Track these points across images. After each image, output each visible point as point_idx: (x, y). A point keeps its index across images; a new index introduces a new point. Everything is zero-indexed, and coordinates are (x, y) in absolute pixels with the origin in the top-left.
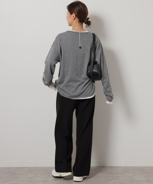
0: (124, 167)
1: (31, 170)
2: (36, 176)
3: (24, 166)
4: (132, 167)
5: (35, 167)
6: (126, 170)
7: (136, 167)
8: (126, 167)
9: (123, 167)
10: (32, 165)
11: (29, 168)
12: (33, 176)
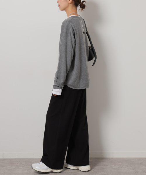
1: (12, 162)
3: (5, 158)
5: (17, 159)
6: (113, 161)
7: (123, 159)
10: (14, 157)
11: (10, 159)
12: (14, 168)
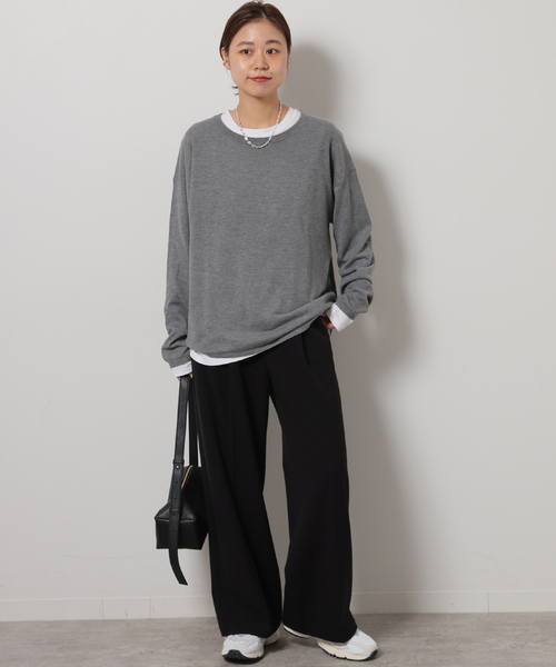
0: (481, 614)
1: (134, 630)
2: (152, 652)
3: (108, 616)
4: (511, 615)
5: (151, 620)
6: (491, 624)
7: (526, 616)
8: (489, 614)
9: (480, 617)
11: (127, 623)
12: (141, 653)
